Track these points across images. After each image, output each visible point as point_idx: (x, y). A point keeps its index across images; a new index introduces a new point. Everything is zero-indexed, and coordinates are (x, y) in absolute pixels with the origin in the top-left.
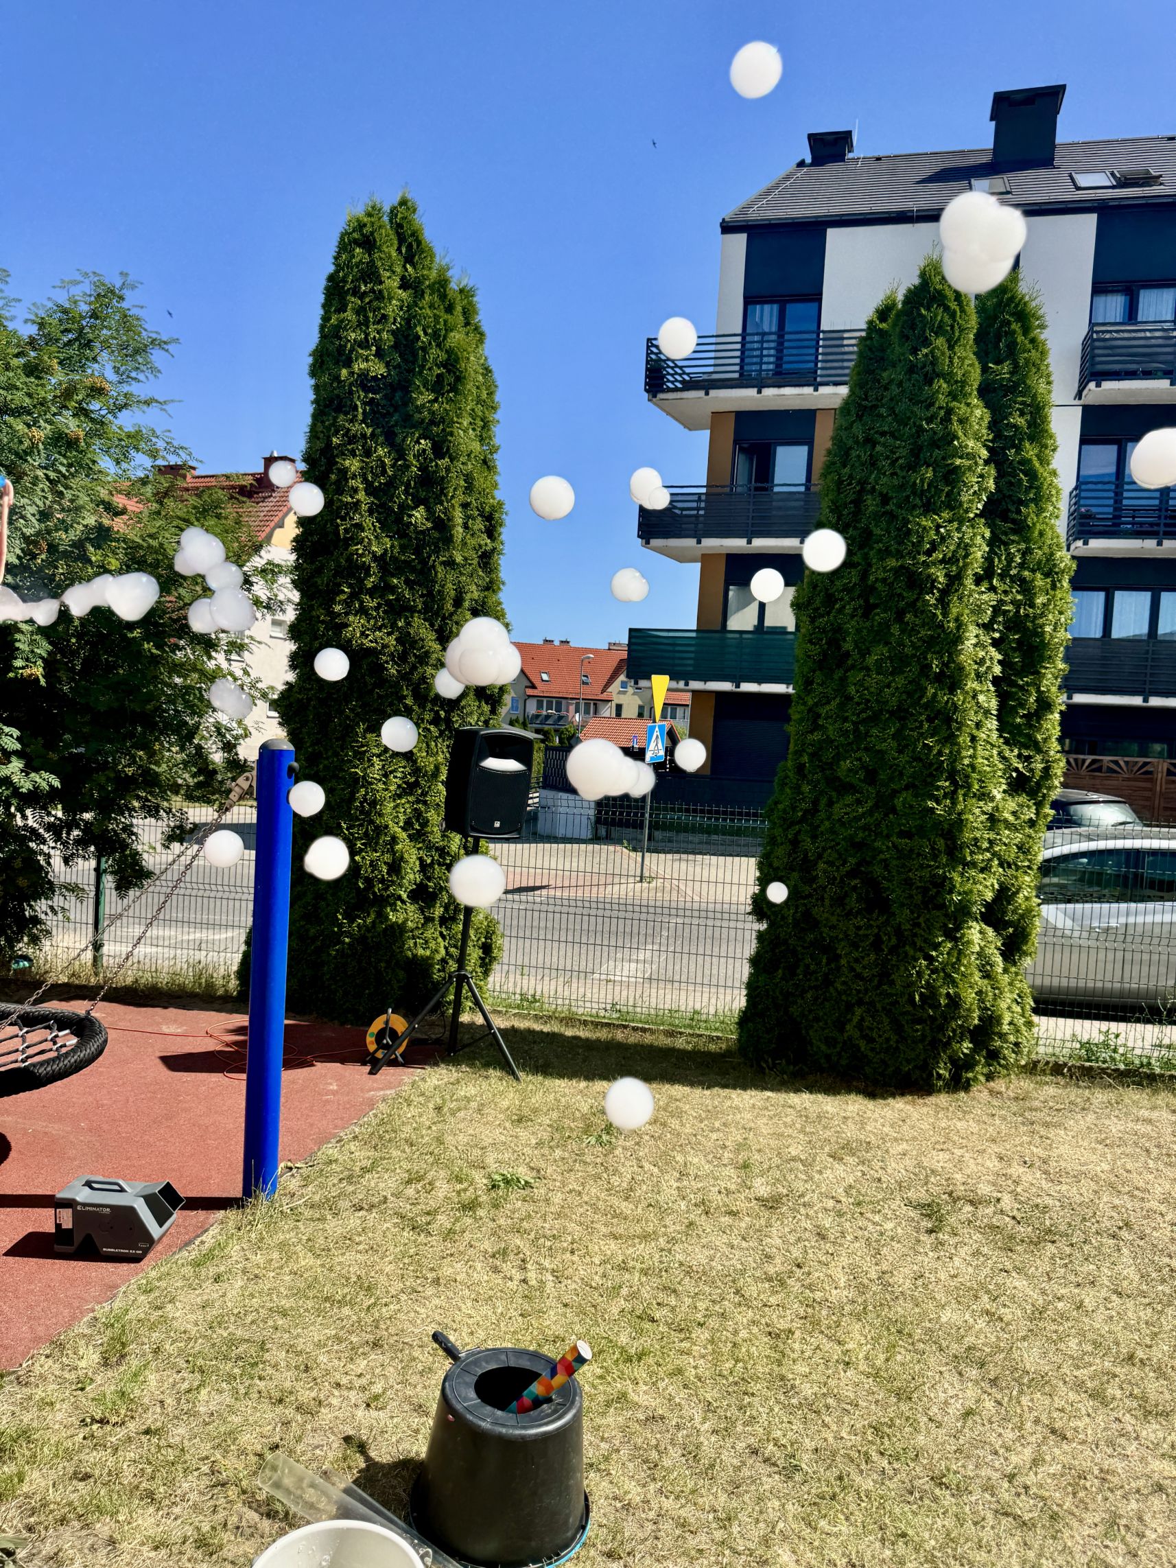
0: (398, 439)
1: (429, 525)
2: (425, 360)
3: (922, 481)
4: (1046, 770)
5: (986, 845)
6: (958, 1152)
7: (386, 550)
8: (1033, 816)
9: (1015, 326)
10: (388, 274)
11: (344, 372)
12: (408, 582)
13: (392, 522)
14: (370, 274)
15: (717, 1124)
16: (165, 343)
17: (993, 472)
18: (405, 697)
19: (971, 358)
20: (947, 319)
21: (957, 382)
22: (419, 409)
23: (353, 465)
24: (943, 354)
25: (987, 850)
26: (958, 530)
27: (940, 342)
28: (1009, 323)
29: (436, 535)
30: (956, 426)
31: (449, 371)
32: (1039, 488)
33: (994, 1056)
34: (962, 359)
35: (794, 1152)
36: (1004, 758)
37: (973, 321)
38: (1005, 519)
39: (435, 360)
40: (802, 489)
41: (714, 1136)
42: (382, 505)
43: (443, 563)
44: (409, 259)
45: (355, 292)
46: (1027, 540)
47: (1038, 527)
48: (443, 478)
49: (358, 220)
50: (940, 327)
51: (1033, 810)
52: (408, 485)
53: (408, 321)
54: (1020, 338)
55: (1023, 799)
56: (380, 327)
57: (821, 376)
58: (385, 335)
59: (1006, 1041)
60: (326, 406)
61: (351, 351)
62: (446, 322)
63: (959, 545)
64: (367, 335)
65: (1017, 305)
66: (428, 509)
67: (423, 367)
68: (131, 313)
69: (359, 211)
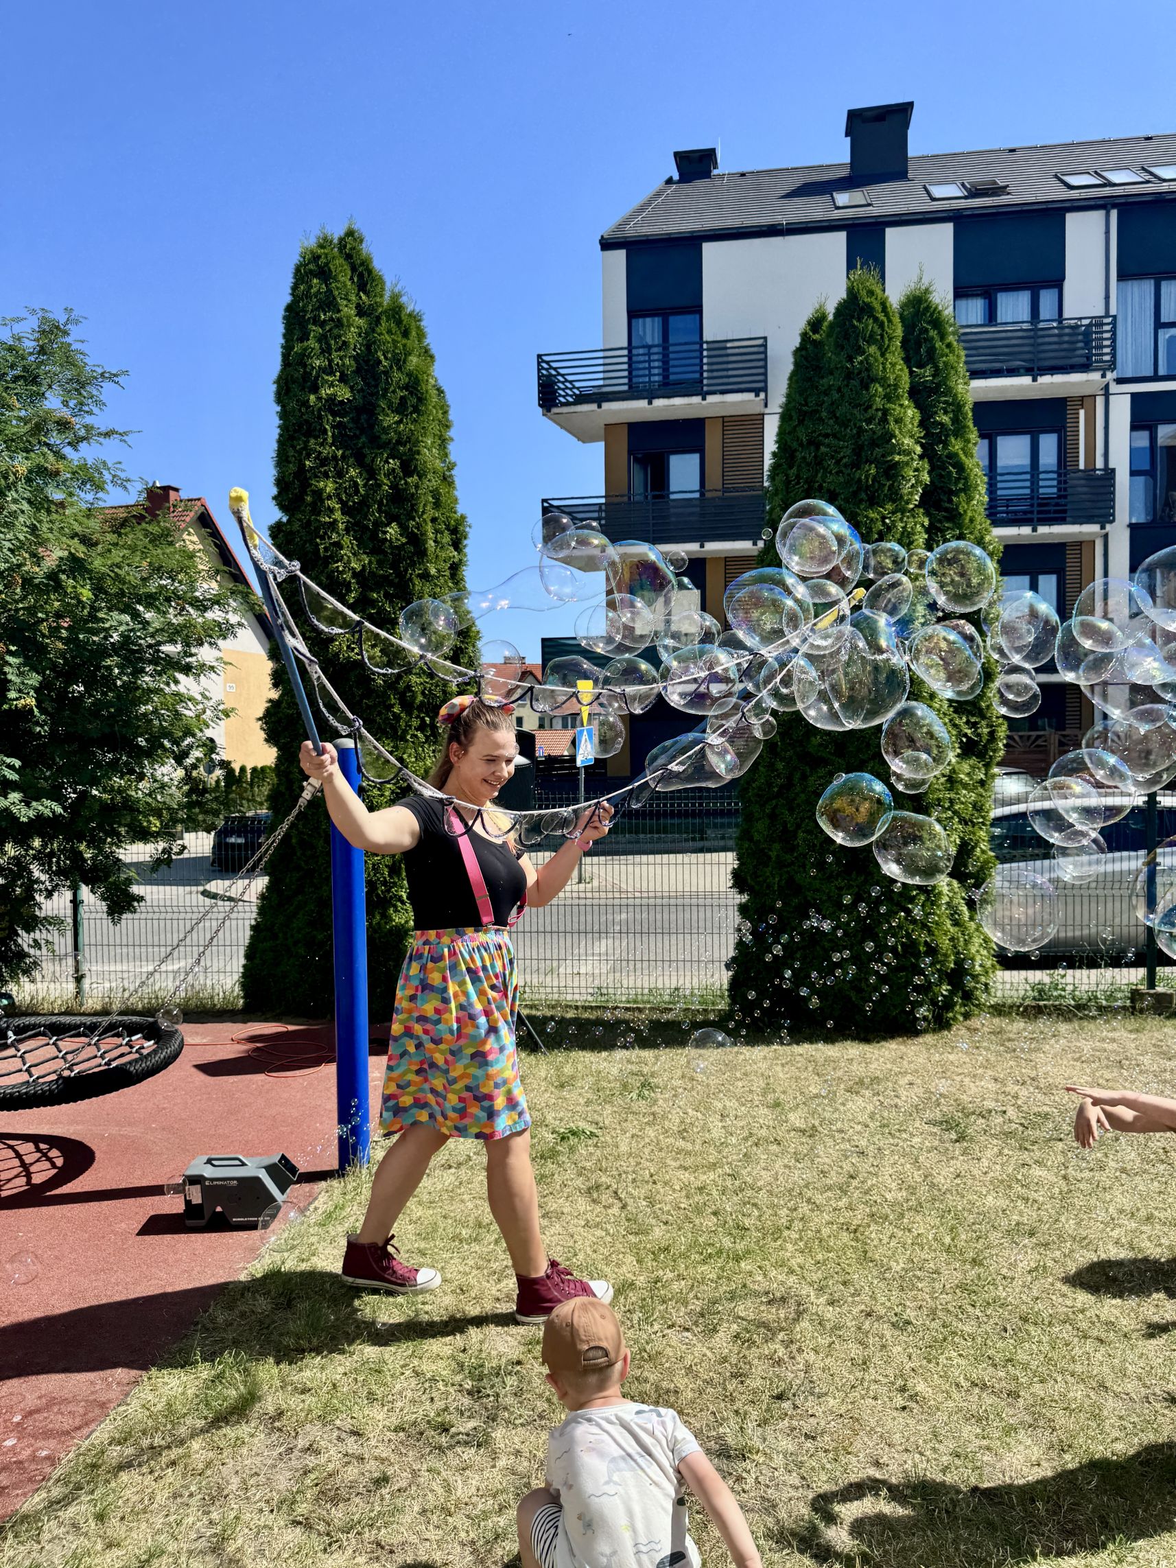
0: (368, 460)
1: (404, 540)
2: (387, 382)
3: (867, 477)
4: (992, 734)
5: (947, 805)
6: (958, 1078)
7: (364, 566)
8: (983, 776)
9: (933, 333)
10: (345, 302)
11: (312, 398)
12: (387, 596)
13: (369, 540)
14: (329, 303)
15: (738, 1075)
16: (115, 375)
17: (927, 466)
18: (392, 706)
19: (901, 365)
20: (876, 328)
21: (889, 386)
22: (385, 430)
23: (329, 487)
24: (876, 360)
25: (949, 809)
26: (901, 520)
27: (873, 349)
28: (927, 331)
29: (412, 549)
30: (892, 425)
31: (411, 393)
32: (966, 479)
33: (968, 996)
34: (894, 365)
35: (814, 1090)
36: (955, 726)
37: (899, 331)
38: (939, 508)
39: (398, 383)
40: (697, 495)
41: (740, 1084)
42: (357, 524)
43: (419, 576)
44: (362, 287)
45: (316, 321)
46: (960, 526)
47: (969, 514)
48: (413, 495)
49: (312, 252)
50: (871, 336)
51: (983, 771)
52: (380, 503)
53: (368, 347)
54: (938, 344)
55: (973, 761)
56: (342, 353)
57: (708, 385)
58: (347, 362)
59: (978, 982)
60: (295, 431)
61: (317, 378)
62: (404, 346)
63: (903, 533)
64: (330, 361)
65: (932, 315)
66: (400, 525)
67: (386, 390)
68: (73, 347)
69: (312, 243)
